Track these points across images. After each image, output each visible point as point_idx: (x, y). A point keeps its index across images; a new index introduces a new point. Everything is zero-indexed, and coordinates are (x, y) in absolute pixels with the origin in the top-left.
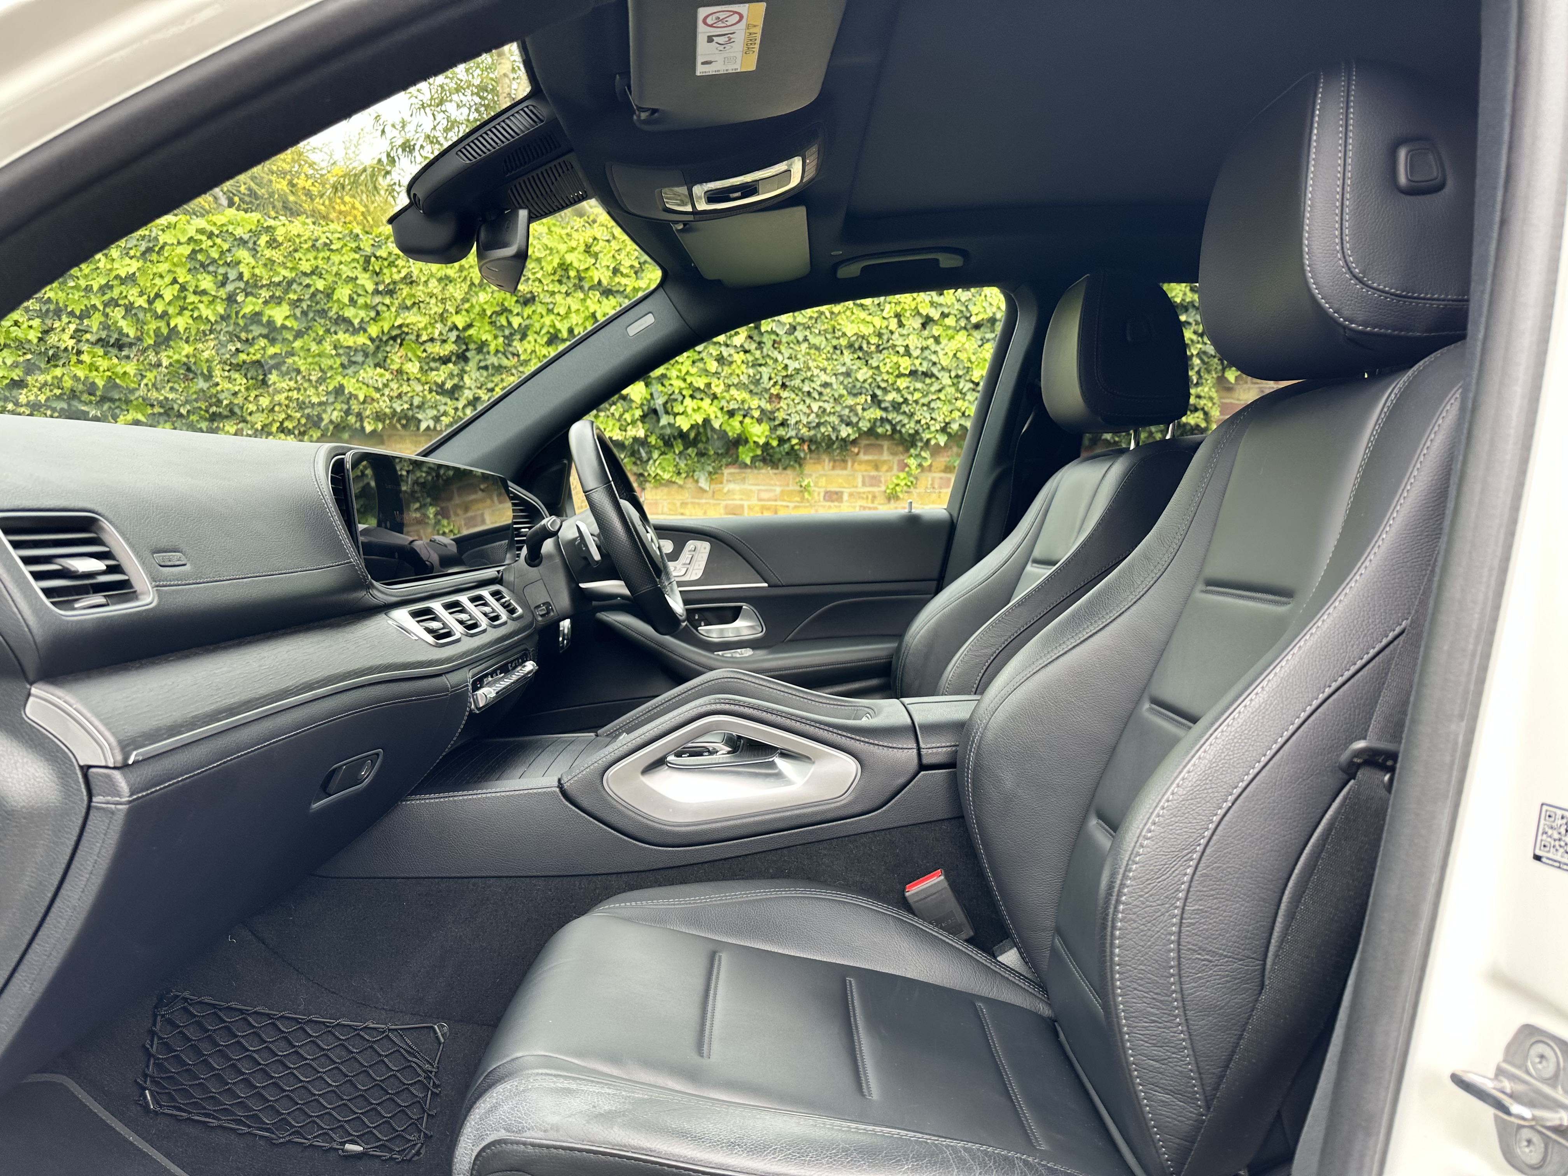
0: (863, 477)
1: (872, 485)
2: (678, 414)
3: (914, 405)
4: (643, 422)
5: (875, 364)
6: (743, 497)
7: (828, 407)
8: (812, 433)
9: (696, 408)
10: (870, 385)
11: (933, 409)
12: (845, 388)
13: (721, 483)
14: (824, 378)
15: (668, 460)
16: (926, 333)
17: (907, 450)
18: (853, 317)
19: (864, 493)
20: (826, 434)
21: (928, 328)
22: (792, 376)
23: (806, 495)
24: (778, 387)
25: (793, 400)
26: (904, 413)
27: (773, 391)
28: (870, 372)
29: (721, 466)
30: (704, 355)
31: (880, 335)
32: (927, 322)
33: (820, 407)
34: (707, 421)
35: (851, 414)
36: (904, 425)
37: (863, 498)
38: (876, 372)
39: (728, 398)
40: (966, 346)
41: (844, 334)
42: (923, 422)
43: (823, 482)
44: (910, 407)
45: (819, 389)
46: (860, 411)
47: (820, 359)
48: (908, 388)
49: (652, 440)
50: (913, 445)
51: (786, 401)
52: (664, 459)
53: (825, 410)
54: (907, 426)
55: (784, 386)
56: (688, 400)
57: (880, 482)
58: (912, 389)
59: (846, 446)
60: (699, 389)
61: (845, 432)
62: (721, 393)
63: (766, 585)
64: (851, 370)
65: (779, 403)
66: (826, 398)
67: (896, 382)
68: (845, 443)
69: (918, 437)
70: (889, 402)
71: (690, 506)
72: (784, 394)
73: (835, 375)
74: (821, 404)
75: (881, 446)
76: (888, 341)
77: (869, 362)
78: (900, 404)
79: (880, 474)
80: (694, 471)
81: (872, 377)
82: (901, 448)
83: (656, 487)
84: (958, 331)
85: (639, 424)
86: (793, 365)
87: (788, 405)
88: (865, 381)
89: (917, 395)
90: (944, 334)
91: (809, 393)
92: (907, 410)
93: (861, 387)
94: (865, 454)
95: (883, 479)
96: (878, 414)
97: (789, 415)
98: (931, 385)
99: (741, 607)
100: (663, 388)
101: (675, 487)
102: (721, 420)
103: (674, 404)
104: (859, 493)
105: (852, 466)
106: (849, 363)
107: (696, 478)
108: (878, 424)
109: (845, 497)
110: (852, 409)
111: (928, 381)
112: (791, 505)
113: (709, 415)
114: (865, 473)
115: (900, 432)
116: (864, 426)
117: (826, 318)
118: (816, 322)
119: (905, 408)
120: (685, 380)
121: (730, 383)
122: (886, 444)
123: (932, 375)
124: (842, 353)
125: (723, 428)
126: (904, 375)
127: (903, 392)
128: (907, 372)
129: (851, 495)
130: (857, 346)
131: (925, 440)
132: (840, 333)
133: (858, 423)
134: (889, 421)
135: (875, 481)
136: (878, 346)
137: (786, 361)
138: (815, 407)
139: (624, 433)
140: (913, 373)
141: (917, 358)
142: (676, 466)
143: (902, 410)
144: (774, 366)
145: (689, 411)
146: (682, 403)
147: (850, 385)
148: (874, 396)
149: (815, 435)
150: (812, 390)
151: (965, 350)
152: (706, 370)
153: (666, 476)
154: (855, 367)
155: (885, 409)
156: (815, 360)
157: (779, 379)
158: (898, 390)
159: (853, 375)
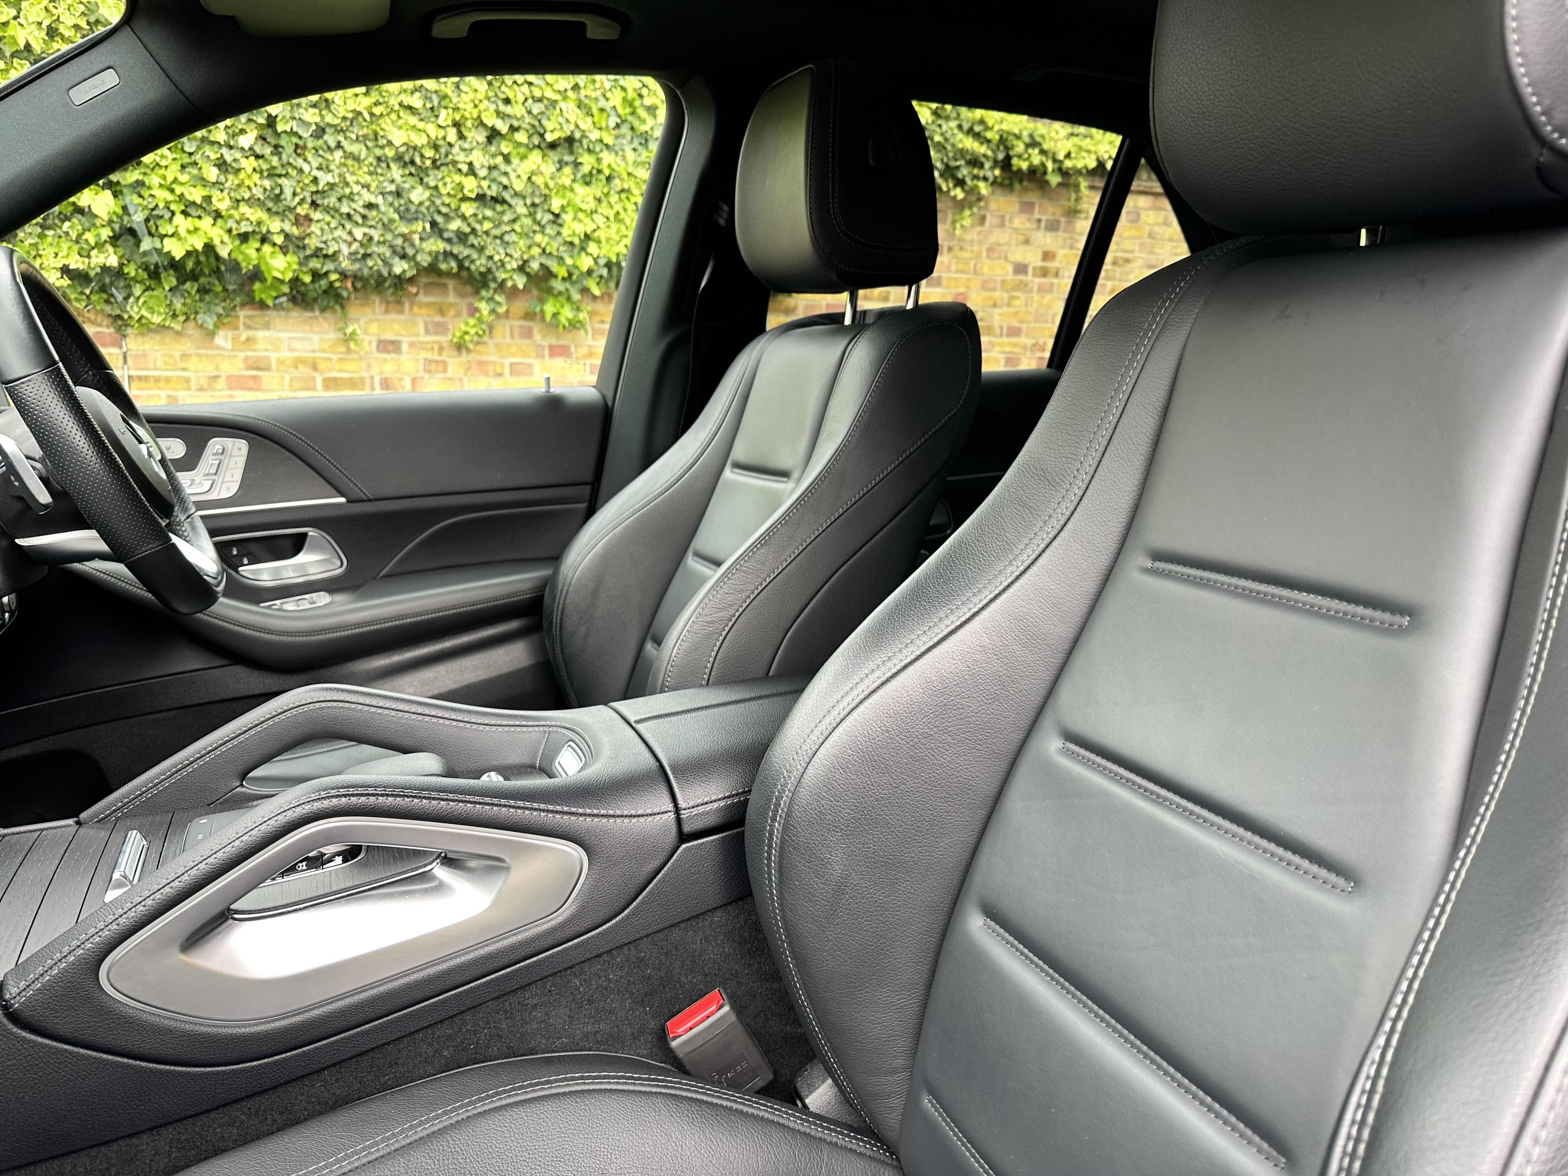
0: (426, 323)
1: (437, 333)
2: (166, 235)
3: (484, 237)
4: (114, 246)
5: (432, 184)
6: (269, 347)
7: (376, 235)
8: (357, 266)
9: (192, 228)
10: (428, 208)
11: (507, 243)
12: (397, 211)
13: (236, 328)
14: (368, 197)
15: (157, 297)
16: (493, 149)
17: (477, 292)
18: (400, 122)
19: (428, 343)
20: (375, 268)
21: (495, 142)
22: (324, 192)
23: (352, 345)
24: (306, 206)
25: (328, 224)
26: (473, 246)
27: (299, 210)
28: (427, 194)
29: (235, 307)
30: (197, 157)
31: (436, 147)
32: (493, 135)
33: (365, 234)
34: (209, 248)
35: (406, 245)
36: (473, 261)
37: (427, 349)
38: (435, 193)
39: (237, 217)
40: (543, 168)
41: (390, 143)
42: (496, 258)
43: (374, 328)
44: (479, 239)
45: (362, 210)
46: (417, 242)
47: (361, 172)
48: (475, 215)
49: (131, 270)
50: (485, 285)
51: (319, 225)
52: (152, 297)
53: (371, 239)
54: (478, 263)
55: (314, 205)
56: (179, 219)
57: (447, 329)
58: (480, 217)
59: (401, 284)
60: (194, 203)
61: (400, 267)
62: (227, 210)
63: (343, 500)
64: (403, 189)
65: (309, 226)
66: (373, 223)
67: (459, 207)
68: (400, 282)
69: (491, 277)
70: (453, 231)
71: (194, 359)
72: (316, 215)
73: (382, 193)
74: (367, 230)
75: (445, 286)
76: (446, 156)
77: (426, 180)
78: (466, 235)
79: (446, 320)
80: (196, 313)
81: (429, 199)
82: (469, 289)
83: (143, 334)
84: (531, 149)
85: (111, 249)
86: (325, 179)
87: (322, 230)
88: (421, 204)
89: (487, 226)
90: (514, 152)
91: (349, 216)
92: (476, 242)
93: (416, 211)
94: (425, 294)
95: (450, 326)
96: (441, 246)
97: (325, 243)
98: (503, 213)
99: (304, 536)
100: (140, 200)
101: (170, 333)
102: (230, 247)
103: (159, 222)
104: (422, 343)
105: (411, 309)
106: (399, 179)
107: (200, 322)
108: (441, 258)
109: (405, 347)
110: (405, 237)
111: (499, 208)
112: (335, 357)
113: (212, 239)
114: (427, 319)
115: (468, 269)
116: (424, 260)
117: (365, 120)
118: (351, 125)
119: (472, 239)
120: (172, 191)
121: (239, 198)
122: (451, 283)
123: (503, 202)
124: (388, 166)
125: (233, 256)
126: (470, 199)
127: (471, 220)
128: (473, 196)
129: (412, 345)
130: (407, 158)
131: (500, 280)
132: (385, 142)
133: (414, 256)
134: (455, 257)
135: (440, 328)
136: (434, 161)
137: (315, 173)
138: (359, 233)
139: (87, 260)
140: (481, 198)
141: (484, 178)
142: (169, 306)
143: (469, 243)
144: (298, 178)
145: (182, 232)
146: (171, 219)
147: (402, 209)
148: (434, 224)
149: (360, 269)
150: (352, 212)
151: (542, 173)
152: (203, 179)
153: (156, 319)
154: (407, 186)
155: (449, 241)
156: (353, 173)
157: (307, 195)
158: (464, 218)
159: (405, 195)
